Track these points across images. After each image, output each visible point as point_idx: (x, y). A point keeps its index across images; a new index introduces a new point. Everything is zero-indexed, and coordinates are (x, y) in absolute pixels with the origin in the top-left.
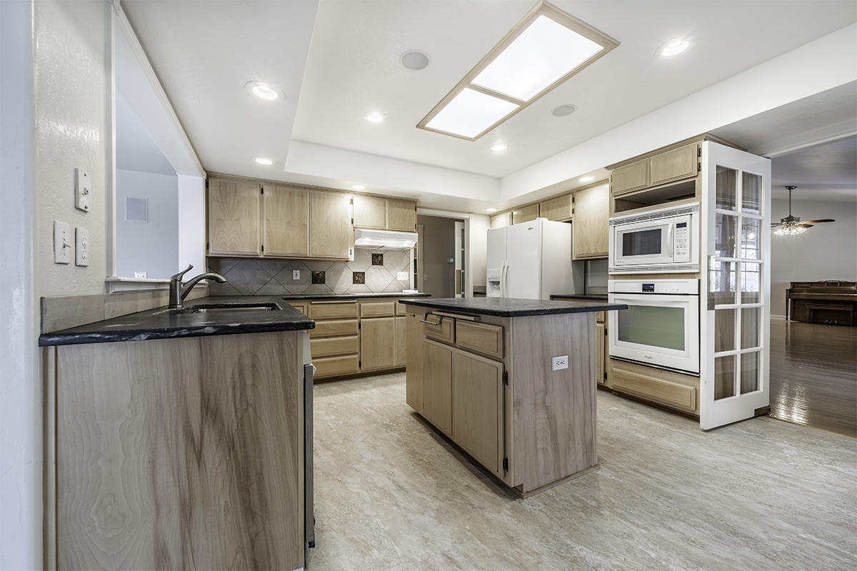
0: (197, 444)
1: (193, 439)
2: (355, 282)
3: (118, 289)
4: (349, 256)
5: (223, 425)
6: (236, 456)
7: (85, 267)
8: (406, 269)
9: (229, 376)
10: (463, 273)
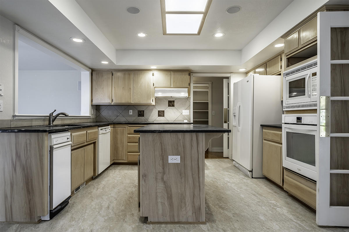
0: (15, 166)
1: (13, 164)
2: (159, 116)
3: (17, 118)
4: (152, 102)
5: (21, 161)
6: (25, 172)
7: (2, 111)
8: (188, 108)
9: (23, 146)
10: (228, 110)
